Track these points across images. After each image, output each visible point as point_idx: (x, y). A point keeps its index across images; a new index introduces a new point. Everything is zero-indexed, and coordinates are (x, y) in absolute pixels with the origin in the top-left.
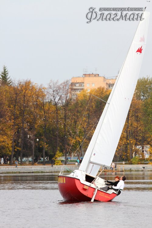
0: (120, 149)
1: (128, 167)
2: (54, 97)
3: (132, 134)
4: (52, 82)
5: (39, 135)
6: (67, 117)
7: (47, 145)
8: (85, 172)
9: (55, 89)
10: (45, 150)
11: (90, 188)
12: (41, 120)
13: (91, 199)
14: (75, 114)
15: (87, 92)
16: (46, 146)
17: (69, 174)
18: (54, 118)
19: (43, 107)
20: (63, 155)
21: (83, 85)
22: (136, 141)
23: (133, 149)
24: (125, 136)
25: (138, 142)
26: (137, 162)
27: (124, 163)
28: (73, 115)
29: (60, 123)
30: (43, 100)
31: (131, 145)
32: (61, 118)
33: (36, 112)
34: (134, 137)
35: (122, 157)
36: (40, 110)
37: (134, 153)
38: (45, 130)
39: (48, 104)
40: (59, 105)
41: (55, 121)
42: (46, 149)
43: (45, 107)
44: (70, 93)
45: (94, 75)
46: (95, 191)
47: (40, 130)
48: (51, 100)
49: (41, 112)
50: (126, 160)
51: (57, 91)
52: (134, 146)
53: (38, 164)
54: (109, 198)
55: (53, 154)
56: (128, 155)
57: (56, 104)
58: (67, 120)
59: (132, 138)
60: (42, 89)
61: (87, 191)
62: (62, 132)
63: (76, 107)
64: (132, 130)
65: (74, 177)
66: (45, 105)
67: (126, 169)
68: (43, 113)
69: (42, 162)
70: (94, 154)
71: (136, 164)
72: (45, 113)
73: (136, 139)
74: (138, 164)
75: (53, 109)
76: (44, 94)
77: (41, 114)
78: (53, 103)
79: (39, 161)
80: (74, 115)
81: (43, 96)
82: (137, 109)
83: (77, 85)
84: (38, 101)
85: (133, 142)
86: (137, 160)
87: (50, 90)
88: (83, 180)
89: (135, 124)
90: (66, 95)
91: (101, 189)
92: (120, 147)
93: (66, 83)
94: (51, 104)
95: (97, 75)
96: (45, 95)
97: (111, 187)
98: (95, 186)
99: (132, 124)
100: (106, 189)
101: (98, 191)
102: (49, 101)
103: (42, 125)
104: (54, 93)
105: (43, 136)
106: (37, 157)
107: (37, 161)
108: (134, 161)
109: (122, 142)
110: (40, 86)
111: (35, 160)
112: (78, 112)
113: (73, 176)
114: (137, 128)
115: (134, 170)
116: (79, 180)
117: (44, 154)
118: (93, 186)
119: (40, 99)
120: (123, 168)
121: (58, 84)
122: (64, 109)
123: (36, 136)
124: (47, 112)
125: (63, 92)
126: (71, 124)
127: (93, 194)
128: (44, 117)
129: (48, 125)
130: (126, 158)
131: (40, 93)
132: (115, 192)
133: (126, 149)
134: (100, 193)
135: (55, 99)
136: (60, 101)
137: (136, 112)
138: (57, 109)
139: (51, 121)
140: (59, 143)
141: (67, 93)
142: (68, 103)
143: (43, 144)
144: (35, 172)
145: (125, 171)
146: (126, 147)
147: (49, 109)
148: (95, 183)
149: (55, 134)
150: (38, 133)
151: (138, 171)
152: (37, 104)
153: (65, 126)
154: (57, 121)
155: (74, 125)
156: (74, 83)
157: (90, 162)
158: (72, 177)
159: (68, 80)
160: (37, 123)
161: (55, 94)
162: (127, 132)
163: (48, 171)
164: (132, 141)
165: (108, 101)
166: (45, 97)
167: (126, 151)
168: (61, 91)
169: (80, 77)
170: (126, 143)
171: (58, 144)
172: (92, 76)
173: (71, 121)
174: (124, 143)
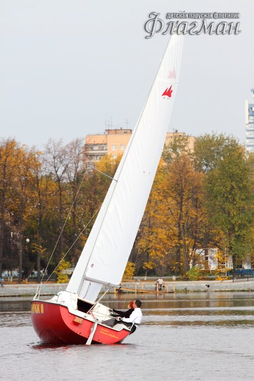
0: (167, 255)
1: (181, 285)
2: (55, 167)
3: (189, 229)
4: (51, 142)
5: (29, 232)
6: (77, 202)
7: (44, 250)
8: (77, 295)
9: (57, 153)
10: (41, 258)
11: (85, 320)
12: (34, 207)
13: (86, 340)
14: (90, 196)
15: (111, 159)
16: (42, 251)
17: (50, 299)
18: (55, 203)
19: (36, 185)
20: (70, 265)
21: (105, 149)
22: (195, 242)
23: (190, 254)
24: (177, 233)
25: (198, 242)
26: (196, 276)
27: (174, 278)
28: (88, 198)
29: (67, 211)
30: (37, 173)
31: (187, 248)
32: (67, 203)
33: (24, 193)
34: (192, 235)
35: (171, 269)
36: (31, 190)
37: (192, 261)
38: (40, 224)
39: (44, 179)
40: (65, 181)
41: (57, 209)
42: (43, 256)
43: (39, 185)
44: (84, 160)
45: (123, 131)
46: (93, 327)
47: (32, 224)
48: (51, 173)
49: (33, 193)
50: (177, 273)
51: (60, 157)
52: (191, 250)
53: (28, 281)
54: (117, 338)
55: (54, 263)
56: (181, 264)
57: (59, 180)
58: (78, 207)
59: (187, 236)
60: (34, 155)
61: (80, 326)
62: (69, 228)
63: (93, 185)
64: (187, 223)
65: (58, 303)
66: (40, 182)
67: (177, 288)
68: (37, 195)
69: (35, 278)
70: (92, 265)
71: (195, 280)
72: (39, 195)
73: (195, 238)
74: (198, 280)
75: (54, 187)
76: (38, 163)
77: (33, 196)
78: (53, 178)
79: (30, 276)
80: (90, 198)
81: (37, 165)
82: (196, 187)
83: (96, 148)
84: (28, 175)
85: (189, 243)
86: (197, 273)
87: (48, 155)
88: (73, 309)
89: (193, 213)
90: (75, 164)
91: (103, 322)
92: (168, 251)
93: (75, 144)
94: (50, 179)
95: (129, 131)
96: (40, 165)
97: (120, 319)
98: (94, 318)
99: (187, 213)
100: (112, 324)
101: (99, 326)
102: (48, 174)
103: (35, 216)
104: (56, 161)
105: (37, 233)
106: (27, 270)
107: (26, 277)
108: (191, 275)
109: (171, 243)
110: (30, 148)
111: (23, 274)
112: (96, 192)
113: (57, 301)
114: (197, 219)
115: (192, 290)
116: (66, 308)
117: (39, 264)
118: (89, 317)
119: (32, 171)
120: (173, 287)
121: (62, 146)
122: (72, 189)
123: (25, 234)
124: (44, 193)
125: (70, 158)
126: (85, 213)
127: (90, 332)
128: (39, 202)
129: (44, 215)
130: (178, 270)
131: (31, 162)
132: (127, 328)
133: (178, 254)
134: (102, 329)
135: (56, 172)
136: (65, 175)
137: (194, 193)
138: (60, 188)
139: (51, 209)
140: (64, 246)
141: (78, 161)
142: (79, 177)
143: (37, 247)
144: (24, 296)
145: (177, 291)
146: (178, 251)
147: (47, 187)
148: (93, 313)
149: (58, 230)
150: (29, 228)
151: (198, 291)
152: (26, 180)
153: (74, 216)
154: (61, 209)
155: (89, 215)
156: (90, 145)
157: (85, 279)
158: (55, 302)
159: (80, 139)
160: (27, 212)
161: (57, 163)
162: (179, 226)
163: (46, 294)
164: (189, 241)
165: (115, 177)
166: (40, 168)
167: (178, 258)
168: (66, 157)
169: (100, 135)
170: (178, 245)
171: (62, 247)
172: (121, 133)
173: (85, 209)
174: (174, 245)
